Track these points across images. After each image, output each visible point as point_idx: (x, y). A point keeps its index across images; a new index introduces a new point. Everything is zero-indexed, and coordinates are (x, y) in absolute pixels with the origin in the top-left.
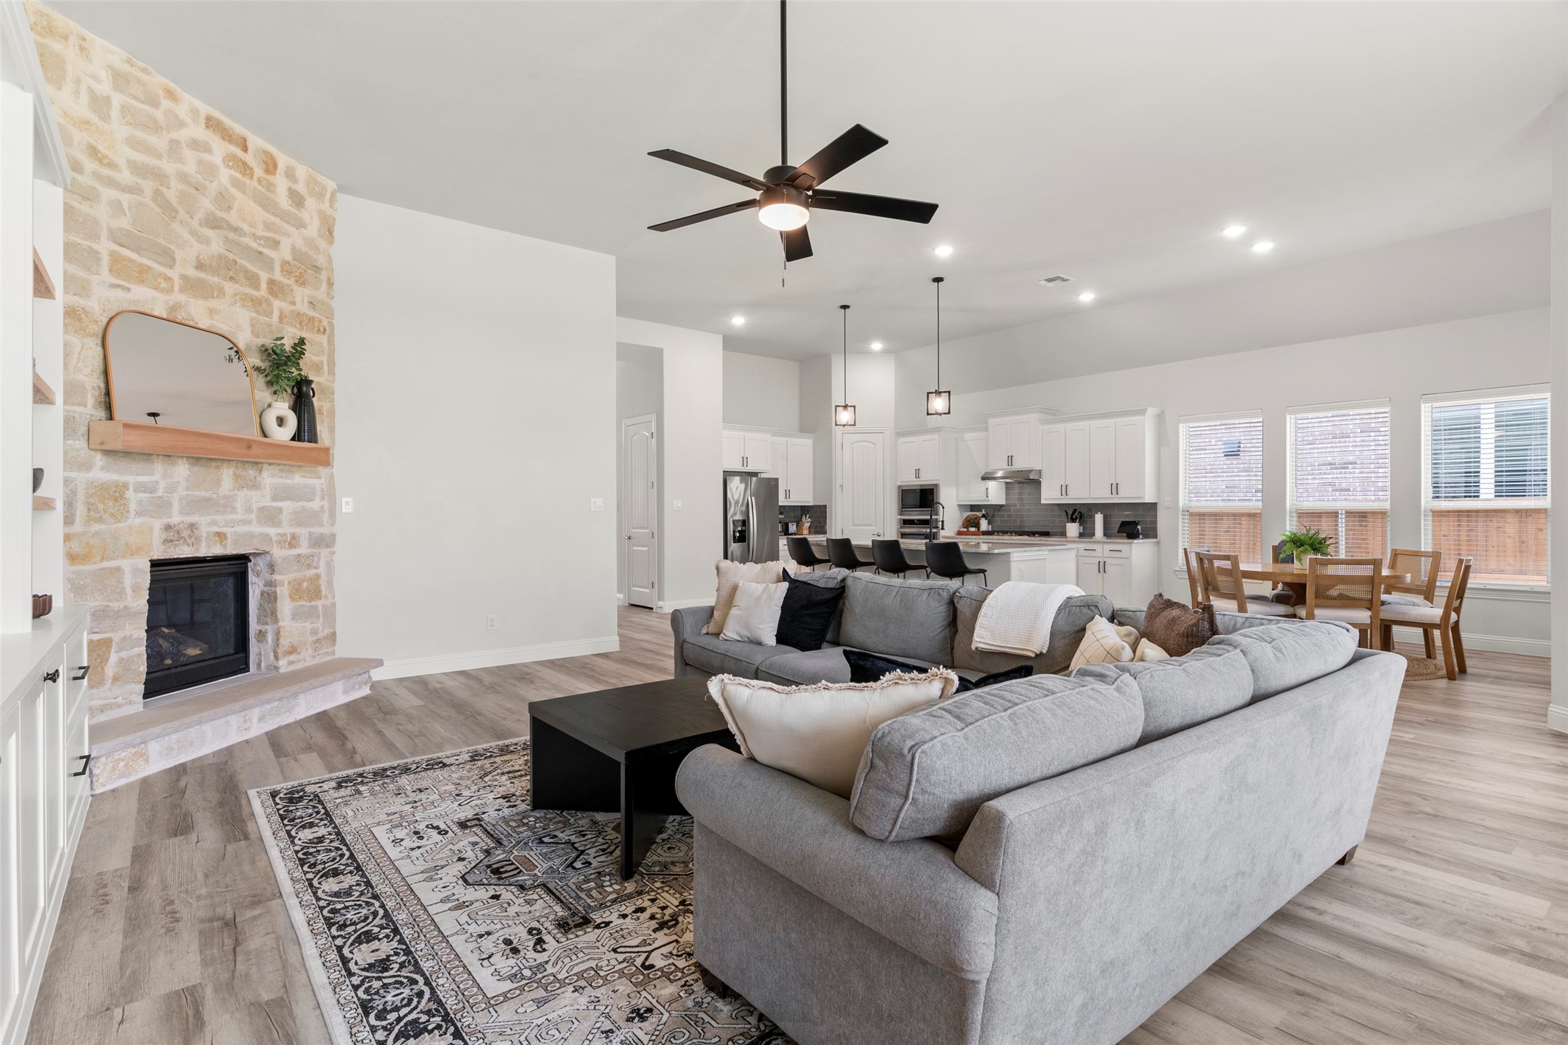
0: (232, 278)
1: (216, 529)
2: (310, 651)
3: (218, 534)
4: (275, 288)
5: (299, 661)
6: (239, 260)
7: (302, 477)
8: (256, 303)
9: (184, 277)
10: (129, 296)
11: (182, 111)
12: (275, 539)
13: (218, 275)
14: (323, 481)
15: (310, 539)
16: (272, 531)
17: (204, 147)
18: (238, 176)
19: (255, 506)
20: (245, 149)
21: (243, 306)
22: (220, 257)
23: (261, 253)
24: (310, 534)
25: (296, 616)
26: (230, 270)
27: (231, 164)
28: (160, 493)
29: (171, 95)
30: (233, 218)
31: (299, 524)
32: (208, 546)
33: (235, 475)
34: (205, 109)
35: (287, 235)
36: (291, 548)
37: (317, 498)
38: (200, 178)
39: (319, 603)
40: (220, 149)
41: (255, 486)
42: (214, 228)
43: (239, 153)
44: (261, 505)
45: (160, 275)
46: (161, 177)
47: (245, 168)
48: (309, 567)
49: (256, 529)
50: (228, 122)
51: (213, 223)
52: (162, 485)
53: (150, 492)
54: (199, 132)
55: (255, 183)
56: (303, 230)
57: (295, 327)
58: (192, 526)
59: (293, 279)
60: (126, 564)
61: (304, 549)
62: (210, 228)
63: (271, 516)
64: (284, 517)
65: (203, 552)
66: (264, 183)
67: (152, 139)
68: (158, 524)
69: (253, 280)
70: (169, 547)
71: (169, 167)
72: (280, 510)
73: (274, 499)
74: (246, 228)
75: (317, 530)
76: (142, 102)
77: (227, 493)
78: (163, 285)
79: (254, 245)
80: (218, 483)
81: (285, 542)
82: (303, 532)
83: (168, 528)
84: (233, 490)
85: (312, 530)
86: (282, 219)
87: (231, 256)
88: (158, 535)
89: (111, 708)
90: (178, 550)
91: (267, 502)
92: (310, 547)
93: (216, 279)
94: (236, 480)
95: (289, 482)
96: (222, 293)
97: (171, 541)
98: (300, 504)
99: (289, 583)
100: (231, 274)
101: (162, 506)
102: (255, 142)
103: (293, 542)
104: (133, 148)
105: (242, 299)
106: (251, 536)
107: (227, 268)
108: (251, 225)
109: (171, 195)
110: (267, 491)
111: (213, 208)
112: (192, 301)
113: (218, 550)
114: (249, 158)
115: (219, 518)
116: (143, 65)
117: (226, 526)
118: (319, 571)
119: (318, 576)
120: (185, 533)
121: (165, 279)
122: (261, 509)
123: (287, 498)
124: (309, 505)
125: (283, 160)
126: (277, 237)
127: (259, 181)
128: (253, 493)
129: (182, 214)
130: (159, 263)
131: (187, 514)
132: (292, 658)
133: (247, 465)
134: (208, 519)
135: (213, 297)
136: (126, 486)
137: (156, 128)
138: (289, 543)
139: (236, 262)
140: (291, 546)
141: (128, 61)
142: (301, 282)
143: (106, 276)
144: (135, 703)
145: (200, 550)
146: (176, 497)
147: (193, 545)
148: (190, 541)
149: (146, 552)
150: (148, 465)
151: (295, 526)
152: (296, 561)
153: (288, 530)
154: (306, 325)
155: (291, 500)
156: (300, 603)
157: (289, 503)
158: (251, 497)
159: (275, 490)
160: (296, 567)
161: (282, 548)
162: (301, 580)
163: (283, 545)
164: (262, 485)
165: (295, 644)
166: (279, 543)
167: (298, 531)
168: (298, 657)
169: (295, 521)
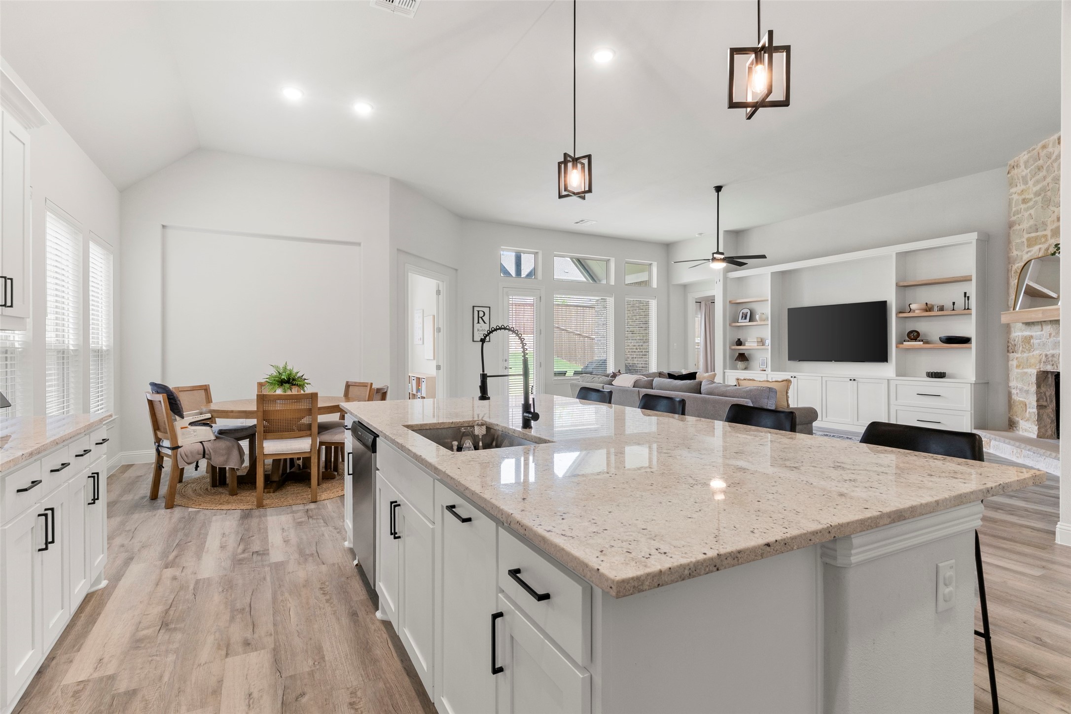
9: (1051, 231)
10: (1032, 253)
11: (1050, 149)
28: (1043, 340)
29: (1045, 147)
34: (1057, 137)
46: (1045, 189)
52: (1044, 335)
53: (1040, 339)
54: (1058, 150)
58: (1052, 356)
60: (1029, 370)
67: (1041, 174)
68: (1043, 355)
71: (1048, 181)
76: (1034, 164)
78: (1043, 240)
83: (1046, 356)
88: (1043, 358)
89: (1028, 431)
90: (1046, 367)
97: (1045, 363)
101: (1045, 345)
104: (1035, 186)
120: (1049, 359)
121: (1044, 237)
129: (1053, 198)
130: (1042, 231)
131: (1053, 349)
136: (1031, 337)
137: (1040, 169)
141: (1029, 152)
143: (1027, 250)
144: (1034, 434)
145: (1056, 367)
146: (1050, 340)
147: (1053, 365)
148: (1051, 363)
149: (1036, 367)
150: (1040, 327)
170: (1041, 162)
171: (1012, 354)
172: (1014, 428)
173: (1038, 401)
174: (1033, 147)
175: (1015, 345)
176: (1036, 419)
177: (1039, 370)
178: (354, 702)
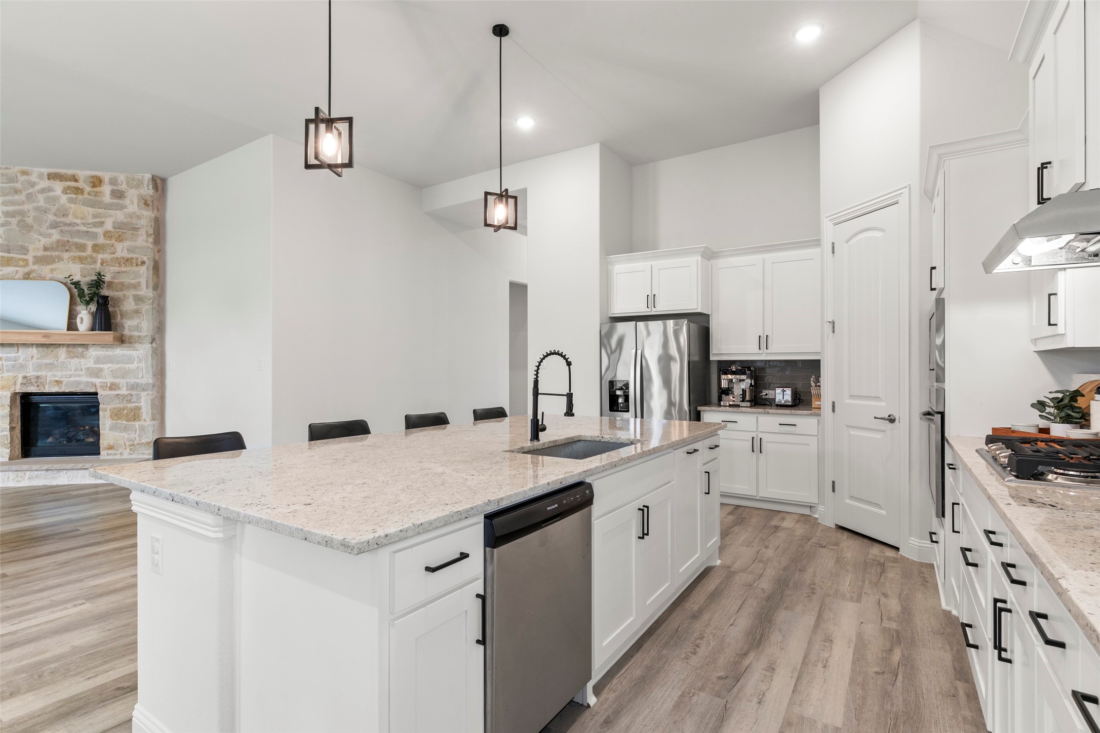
0: (67, 251)
1: (57, 379)
2: (128, 450)
3: (57, 381)
4: (97, 248)
5: (116, 454)
6: (70, 240)
7: (121, 350)
8: (81, 260)
9: (35, 257)
11: (34, 178)
12: (98, 385)
13: (57, 250)
14: (142, 351)
15: (127, 386)
16: (97, 381)
17: (50, 190)
18: (74, 196)
19: (83, 367)
20: (76, 181)
21: (74, 263)
22: (58, 241)
23: (88, 232)
24: (127, 383)
25: (112, 428)
26: (65, 246)
27: (68, 192)
28: (20, 362)
29: (24, 173)
30: (70, 219)
31: (117, 377)
32: (49, 387)
33: (67, 351)
34: (46, 171)
35: (110, 216)
36: (111, 390)
37: (135, 363)
38: (47, 205)
39: (137, 424)
40: (58, 187)
41: (82, 356)
42: (55, 228)
43: (73, 184)
44: (87, 366)
45: (19, 259)
46: (22, 213)
47: (78, 191)
48: (130, 401)
49: (84, 379)
50: (62, 171)
51: (54, 225)
52: (22, 357)
53: (15, 361)
54: (45, 183)
55: (86, 196)
56: (125, 210)
57: (115, 266)
58: (38, 377)
59: (114, 240)
61: (124, 391)
62: (53, 229)
63: (97, 373)
64: (105, 373)
65: (47, 390)
66: (92, 193)
67: (16, 197)
68: (20, 376)
69: (82, 248)
70: (23, 387)
71: (27, 207)
72: (101, 370)
73: (96, 363)
74: (78, 221)
75: (132, 381)
76: (7, 183)
77: (63, 361)
78: (21, 263)
79: (85, 229)
80: (57, 358)
81: (106, 386)
82: (122, 381)
83: (25, 377)
84: (66, 358)
85: (128, 381)
86: (105, 209)
87: (65, 239)
88: (20, 380)
90: (28, 388)
91: (92, 365)
92: (127, 390)
93: (57, 253)
94: (69, 354)
95: (110, 354)
96: (60, 259)
97: (25, 384)
98: (119, 365)
99: (110, 410)
100: (67, 248)
101: (22, 367)
102: (82, 174)
103: (113, 386)
104: (6, 206)
105: (72, 259)
106: (78, 383)
107: (63, 246)
108: (82, 219)
109: (29, 220)
110: (92, 360)
111: (55, 218)
112: (43, 267)
113: (55, 389)
114: (80, 184)
115: (59, 374)
116: (5, 166)
117: (62, 377)
118: (140, 404)
119: (139, 408)
120: (33, 381)
121: (22, 261)
122: (88, 369)
123: (108, 363)
124: (127, 366)
125: (106, 176)
126: (102, 220)
127: (89, 194)
128: (82, 360)
129: (36, 226)
130: (19, 254)
131: (37, 371)
132: (110, 452)
133: (76, 346)
134: (51, 374)
135: (55, 263)
137: (16, 191)
138: (109, 388)
139: (69, 241)
140: (111, 389)
142: (120, 239)
144: (4, 457)
145: (43, 389)
146: (31, 363)
147: (38, 386)
148: (36, 385)
149: (8, 389)
150: (16, 349)
151: (114, 378)
152: (117, 398)
153: (109, 380)
154: (124, 263)
155: (111, 363)
156: (119, 421)
157: (110, 365)
158: (80, 362)
159: (98, 358)
160: (117, 401)
161: (104, 390)
162: (121, 408)
163: (105, 388)
164: (88, 356)
165: (111, 444)
166: (101, 387)
167: (117, 381)
168: (115, 452)
169: (114, 375)
170: (18, 186)
173: (10, 423)
174: (9, 166)
176: (9, 441)
177: (13, 392)
178: (691, 654)
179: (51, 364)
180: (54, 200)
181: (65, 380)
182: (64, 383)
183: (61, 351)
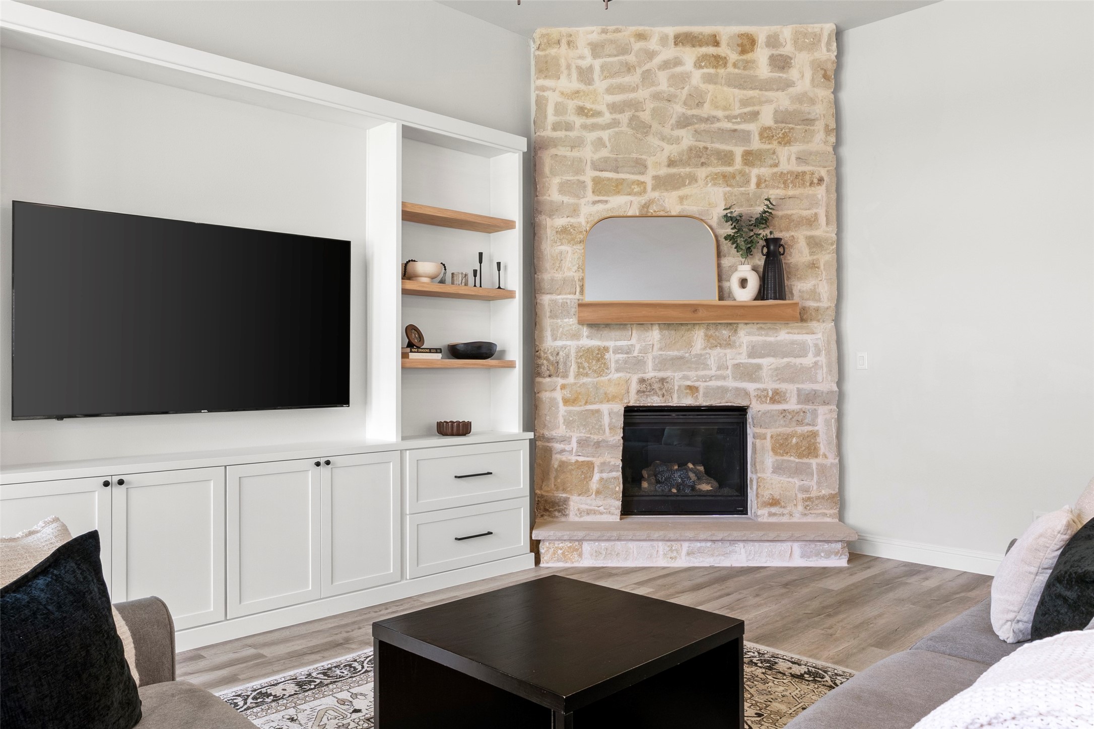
0: (703, 164)
1: (689, 383)
2: (800, 508)
3: (690, 387)
4: (750, 158)
5: (783, 515)
6: (709, 145)
7: (788, 333)
8: (726, 178)
9: (655, 178)
10: (608, 206)
11: (653, 44)
12: (753, 394)
13: (689, 165)
14: (820, 336)
15: (799, 395)
16: (751, 387)
17: (678, 62)
18: (712, 71)
19: (730, 363)
20: (717, 44)
21: (714, 185)
22: (690, 149)
23: (735, 130)
24: (799, 390)
25: (778, 469)
26: (701, 157)
27: (703, 64)
28: (635, 354)
29: (641, 37)
30: (707, 110)
31: (783, 380)
32: (679, 397)
33: (706, 335)
34: (671, 31)
35: (769, 101)
36: (773, 403)
37: (810, 355)
38: (672, 90)
39: (814, 462)
40: (689, 55)
41: (729, 344)
42: (685, 127)
43: (711, 50)
44: (736, 362)
45: (633, 182)
46: (636, 105)
47: (719, 61)
48: (800, 423)
49: (731, 384)
50: (696, 29)
51: (684, 122)
52: (638, 347)
53: (627, 353)
54: (669, 52)
55: (730, 69)
56: (791, 90)
57: (778, 188)
58: (663, 380)
59: (775, 143)
60: (605, 408)
61: (792, 405)
62: (681, 128)
63: (749, 373)
64: (764, 373)
65: (675, 402)
66: (740, 64)
67: (627, 79)
68: (635, 379)
69: (726, 158)
70: (641, 397)
71: (643, 94)
72: (759, 367)
73: (751, 355)
74: (720, 114)
75: (808, 386)
76: (616, 56)
77: (699, 352)
78: (636, 189)
79: (730, 126)
80: (689, 345)
81: (766, 397)
82: (791, 389)
83: (642, 381)
84: (705, 348)
85: (801, 386)
86: (761, 90)
87: (701, 145)
88: (634, 386)
89: (595, 513)
90: (649, 400)
91: (743, 359)
92: (799, 403)
93: (688, 170)
94: (708, 341)
95: (771, 339)
96: (693, 179)
97: (644, 392)
98: (786, 360)
99: (772, 437)
100: (703, 160)
101: (639, 363)
102: (727, 32)
103: (777, 397)
104: (612, 94)
105: (713, 179)
106: (724, 390)
107: (698, 156)
108: (725, 109)
109: (646, 116)
110: (744, 350)
111: (684, 110)
112: (665, 194)
113: (688, 401)
114: (723, 50)
115: (692, 374)
116: (614, 27)
117: (698, 381)
118: (816, 428)
119: (814, 435)
120: (656, 386)
121: (638, 185)
122: (737, 366)
123: (768, 355)
124: (798, 361)
125: (761, 33)
126: (756, 108)
127: (735, 65)
128: (728, 351)
129: (655, 126)
130: (633, 174)
131: (660, 370)
132: (774, 510)
133: (719, 327)
134: (681, 374)
135: (685, 186)
136: (606, 349)
137: (629, 68)
138: (771, 399)
139: (706, 148)
140: (773, 401)
141: (604, 31)
142: (786, 140)
143: (591, 197)
144: (613, 514)
145: (670, 400)
146: (650, 356)
147: (663, 396)
148: (660, 393)
149: (621, 400)
150: (629, 332)
151: (778, 382)
152: (782, 416)
153: (770, 385)
154: (792, 182)
155: (773, 356)
156: (786, 458)
157: (770, 360)
158: (725, 355)
159: (753, 347)
160: (782, 422)
161: (762, 403)
162: (788, 435)
163: (763, 400)
164: (737, 344)
165: (777, 496)
166: (758, 397)
167: (783, 386)
168: (782, 510)
169: (779, 377)
170: (631, 58)
171: (548, 379)
172: (557, 513)
174: (620, 27)
175: (557, 363)
176: (621, 488)
177: (628, 406)
179: (682, 358)
180: (684, 78)
181: (701, 385)
182: (701, 391)
183: (696, 336)
